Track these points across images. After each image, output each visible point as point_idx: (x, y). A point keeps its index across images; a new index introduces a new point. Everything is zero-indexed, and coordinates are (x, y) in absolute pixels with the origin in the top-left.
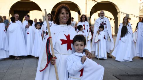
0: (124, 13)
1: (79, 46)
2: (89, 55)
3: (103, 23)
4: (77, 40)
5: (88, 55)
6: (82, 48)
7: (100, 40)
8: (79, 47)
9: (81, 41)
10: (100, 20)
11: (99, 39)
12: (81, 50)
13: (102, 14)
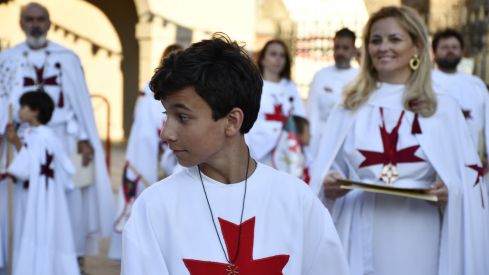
0: (165, 23)
3: (40, 72)
10: (26, 54)
13: (37, 24)
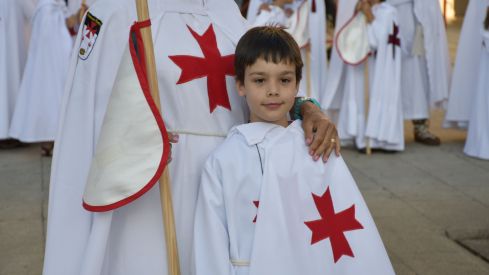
1: (273, 86)
2: (318, 136)
4: (258, 56)
5: (315, 131)
6: (286, 93)
7: (373, 53)
8: (274, 91)
9: (283, 56)
11: (373, 43)
12: (283, 103)
